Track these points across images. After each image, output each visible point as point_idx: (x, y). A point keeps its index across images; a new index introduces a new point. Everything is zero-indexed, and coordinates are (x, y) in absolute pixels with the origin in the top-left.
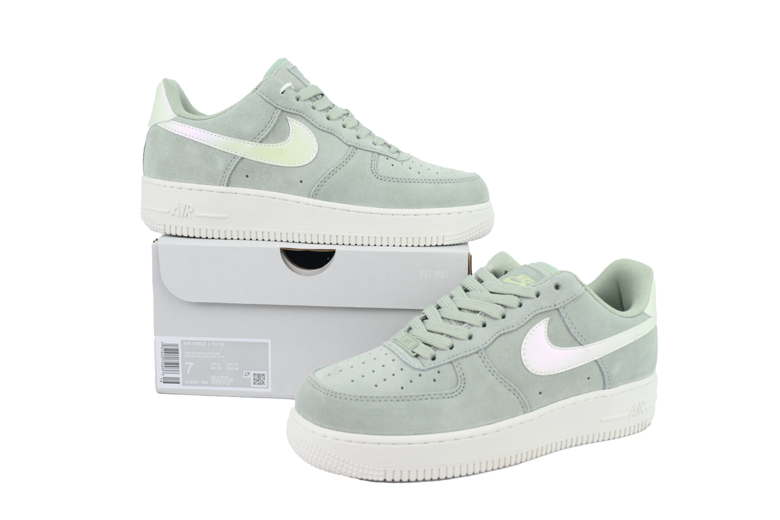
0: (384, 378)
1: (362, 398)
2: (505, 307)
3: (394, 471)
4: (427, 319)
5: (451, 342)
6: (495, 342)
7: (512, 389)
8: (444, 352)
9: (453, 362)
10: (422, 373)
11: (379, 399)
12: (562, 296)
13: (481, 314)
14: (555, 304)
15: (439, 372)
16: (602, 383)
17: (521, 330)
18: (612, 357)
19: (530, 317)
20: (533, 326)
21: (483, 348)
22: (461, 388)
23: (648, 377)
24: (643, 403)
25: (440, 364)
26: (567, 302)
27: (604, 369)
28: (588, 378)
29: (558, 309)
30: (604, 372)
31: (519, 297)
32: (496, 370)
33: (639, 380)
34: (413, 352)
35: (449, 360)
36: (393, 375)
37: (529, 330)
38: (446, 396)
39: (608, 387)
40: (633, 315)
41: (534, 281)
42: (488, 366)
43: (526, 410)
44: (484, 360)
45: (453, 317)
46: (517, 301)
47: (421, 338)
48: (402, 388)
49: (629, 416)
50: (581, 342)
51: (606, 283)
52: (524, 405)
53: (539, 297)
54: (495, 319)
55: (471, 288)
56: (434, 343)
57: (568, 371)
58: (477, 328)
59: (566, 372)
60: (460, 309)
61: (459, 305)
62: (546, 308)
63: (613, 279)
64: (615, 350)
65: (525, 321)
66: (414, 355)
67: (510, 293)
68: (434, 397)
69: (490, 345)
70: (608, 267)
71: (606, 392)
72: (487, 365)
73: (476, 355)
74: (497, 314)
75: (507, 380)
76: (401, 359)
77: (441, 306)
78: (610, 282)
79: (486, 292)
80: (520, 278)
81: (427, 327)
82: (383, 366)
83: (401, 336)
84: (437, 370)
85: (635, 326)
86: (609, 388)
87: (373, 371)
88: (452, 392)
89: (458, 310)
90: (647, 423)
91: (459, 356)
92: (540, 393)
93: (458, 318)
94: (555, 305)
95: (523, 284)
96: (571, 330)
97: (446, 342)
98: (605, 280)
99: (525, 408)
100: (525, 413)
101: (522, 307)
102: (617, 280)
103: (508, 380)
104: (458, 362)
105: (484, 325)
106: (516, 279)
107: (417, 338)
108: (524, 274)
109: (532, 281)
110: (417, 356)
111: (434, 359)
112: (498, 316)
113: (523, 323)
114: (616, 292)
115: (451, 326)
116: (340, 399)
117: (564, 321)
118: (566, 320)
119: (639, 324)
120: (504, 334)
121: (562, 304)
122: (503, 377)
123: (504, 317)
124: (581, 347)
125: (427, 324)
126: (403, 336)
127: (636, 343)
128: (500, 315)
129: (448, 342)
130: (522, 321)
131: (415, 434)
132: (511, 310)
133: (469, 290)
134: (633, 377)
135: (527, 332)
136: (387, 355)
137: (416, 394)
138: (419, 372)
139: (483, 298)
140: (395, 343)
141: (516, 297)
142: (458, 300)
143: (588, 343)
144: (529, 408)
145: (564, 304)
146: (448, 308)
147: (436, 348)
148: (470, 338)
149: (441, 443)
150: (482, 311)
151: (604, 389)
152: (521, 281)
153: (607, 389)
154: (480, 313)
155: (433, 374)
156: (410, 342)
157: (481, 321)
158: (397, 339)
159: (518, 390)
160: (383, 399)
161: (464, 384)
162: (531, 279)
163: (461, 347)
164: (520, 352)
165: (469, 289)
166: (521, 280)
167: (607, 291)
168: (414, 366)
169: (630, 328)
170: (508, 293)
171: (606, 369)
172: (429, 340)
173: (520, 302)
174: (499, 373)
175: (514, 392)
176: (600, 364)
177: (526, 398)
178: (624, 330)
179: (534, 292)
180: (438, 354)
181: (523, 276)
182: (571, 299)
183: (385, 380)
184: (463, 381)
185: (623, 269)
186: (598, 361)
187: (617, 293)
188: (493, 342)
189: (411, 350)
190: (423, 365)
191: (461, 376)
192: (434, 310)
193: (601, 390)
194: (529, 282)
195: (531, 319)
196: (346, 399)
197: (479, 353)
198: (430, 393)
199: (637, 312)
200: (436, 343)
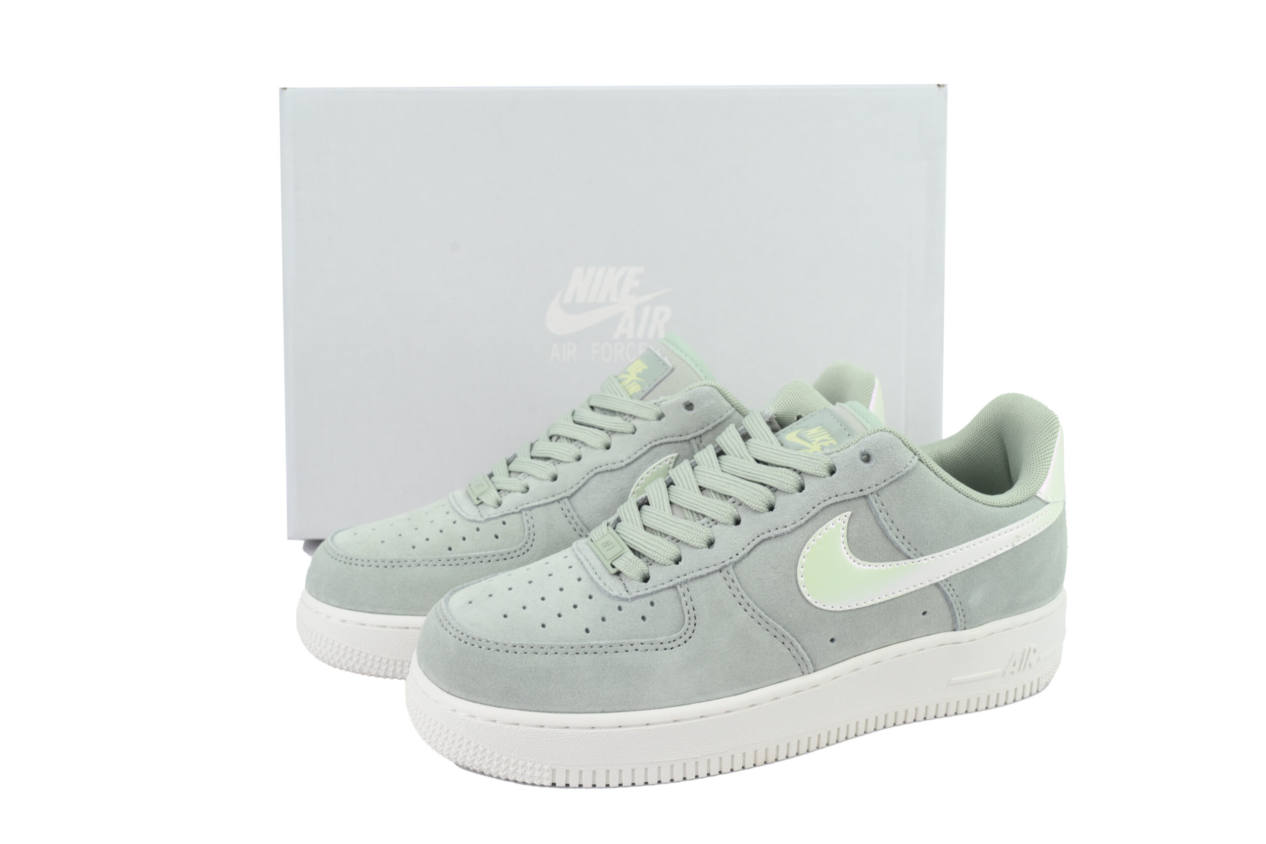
0: (558, 612)
1: (516, 649)
2: (774, 490)
3: (567, 771)
4: (648, 504)
5: (677, 550)
6: (754, 553)
7: (779, 636)
8: (664, 568)
9: (679, 587)
10: (623, 604)
11: (544, 650)
12: (875, 473)
13: (735, 501)
14: (861, 488)
15: (652, 604)
16: (950, 621)
17: (799, 532)
18: (970, 576)
19: (815, 511)
20: (821, 527)
21: (730, 563)
22: (689, 633)
23: (1043, 606)
24: (1032, 651)
25: (655, 589)
26: (884, 484)
27: (954, 597)
28: (924, 613)
29: (865, 497)
30: (953, 602)
31: (800, 473)
32: (751, 603)
33: (1024, 612)
34: (613, 567)
35: (671, 584)
36: (575, 607)
37: (814, 532)
38: (661, 647)
39: (963, 628)
40: (1014, 502)
41: (834, 442)
42: (738, 594)
43: (805, 669)
44: (732, 584)
45: (687, 505)
46: (796, 480)
47: (629, 541)
48: (587, 631)
49: (1004, 674)
50: (908, 553)
51: (982, 435)
52: (801, 661)
53: (834, 476)
54: (756, 512)
55: (728, 449)
56: (649, 551)
57: (884, 602)
58: (724, 527)
59: (880, 603)
60: (702, 489)
61: (702, 482)
62: (844, 496)
63: (993, 428)
64: (974, 564)
65: (808, 517)
66: (614, 571)
67: (786, 465)
68: (640, 647)
69: (743, 558)
70: (987, 406)
71: (960, 634)
72: (736, 593)
73: (718, 575)
74: (760, 503)
75: (770, 620)
76: (592, 579)
77: (675, 482)
78: (988, 434)
79: (748, 459)
80: (813, 435)
81: (644, 520)
82: (561, 589)
83: (601, 535)
84: (649, 599)
85: (1015, 521)
86: (965, 629)
87: (543, 599)
88: (673, 640)
89: (698, 490)
90: (1042, 682)
91: (688, 577)
92: (832, 640)
93: (695, 506)
94: (861, 490)
95: (815, 448)
96: (890, 533)
97: (670, 550)
98: (980, 429)
99: (803, 666)
100: (803, 674)
101: (804, 491)
102: (1000, 431)
103: (773, 619)
104: (686, 586)
105: (737, 522)
106: (807, 435)
107: (623, 540)
108: (820, 427)
109: (831, 442)
110: (618, 573)
111: (646, 579)
112: (761, 507)
113: (803, 521)
114: (999, 451)
115: (683, 521)
116: (479, 649)
117: (876, 518)
118: (881, 516)
119: (1023, 518)
120: (770, 538)
121: (875, 488)
122: (763, 614)
123: (771, 508)
124: (910, 561)
125: (646, 515)
126: (603, 534)
127: (1015, 550)
128: (766, 506)
129: (672, 550)
130: (800, 517)
131: (603, 712)
132: (786, 496)
133: (725, 452)
134: (1011, 609)
135: (810, 537)
136: (572, 568)
137: (610, 642)
138: (618, 603)
139: (742, 471)
140: (589, 546)
141: (794, 474)
142: (701, 472)
143: (922, 555)
144: (810, 666)
145: (878, 487)
146: (684, 487)
147: (650, 562)
148: (711, 544)
149: (648, 727)
150: (736, 496)
151: (955, 630)
152: (813, 441)
153: (960, 630)
154: (731, 500)
155: (642, 607)
156: (611, 546)
157: (731, 514)
158: (593, 540)
159: (791, 637)
160: (552, 651)
161: (694, 626)
162: (829, 438)
163: (693, 561)
164: (796, 571)
165: (725, 450)
166: (814, 437)
167: (984, 449)
168: (611, 592)
169: (1005, 526)
170: (783, 465)
171: (957, 597)
172: (642, 545)
173: (802, 481)
174: (756, 607)
175: (783, 639)
176: (945, 589)
177: (805, 650)
178: (993, 530)
179: (826, 466)
180: (654, 572)
181: (819, 429)
182: (892, 480)
183: (559, 615)
184: (693, 621)
185: (1009, 412)
186: (942, 585)
187: (1000, 453)
188: (749, 553)
189: (610, 562)
190: (627, 591)
191: (690, 612)
192: (660, 488)
193: (949, 631)
194: (826, 444)
195: (817, 513)
196: (489, 649)
197: (724, 572)
198: (633, 641)
199: (1022, 496)
200: (651, 552)
